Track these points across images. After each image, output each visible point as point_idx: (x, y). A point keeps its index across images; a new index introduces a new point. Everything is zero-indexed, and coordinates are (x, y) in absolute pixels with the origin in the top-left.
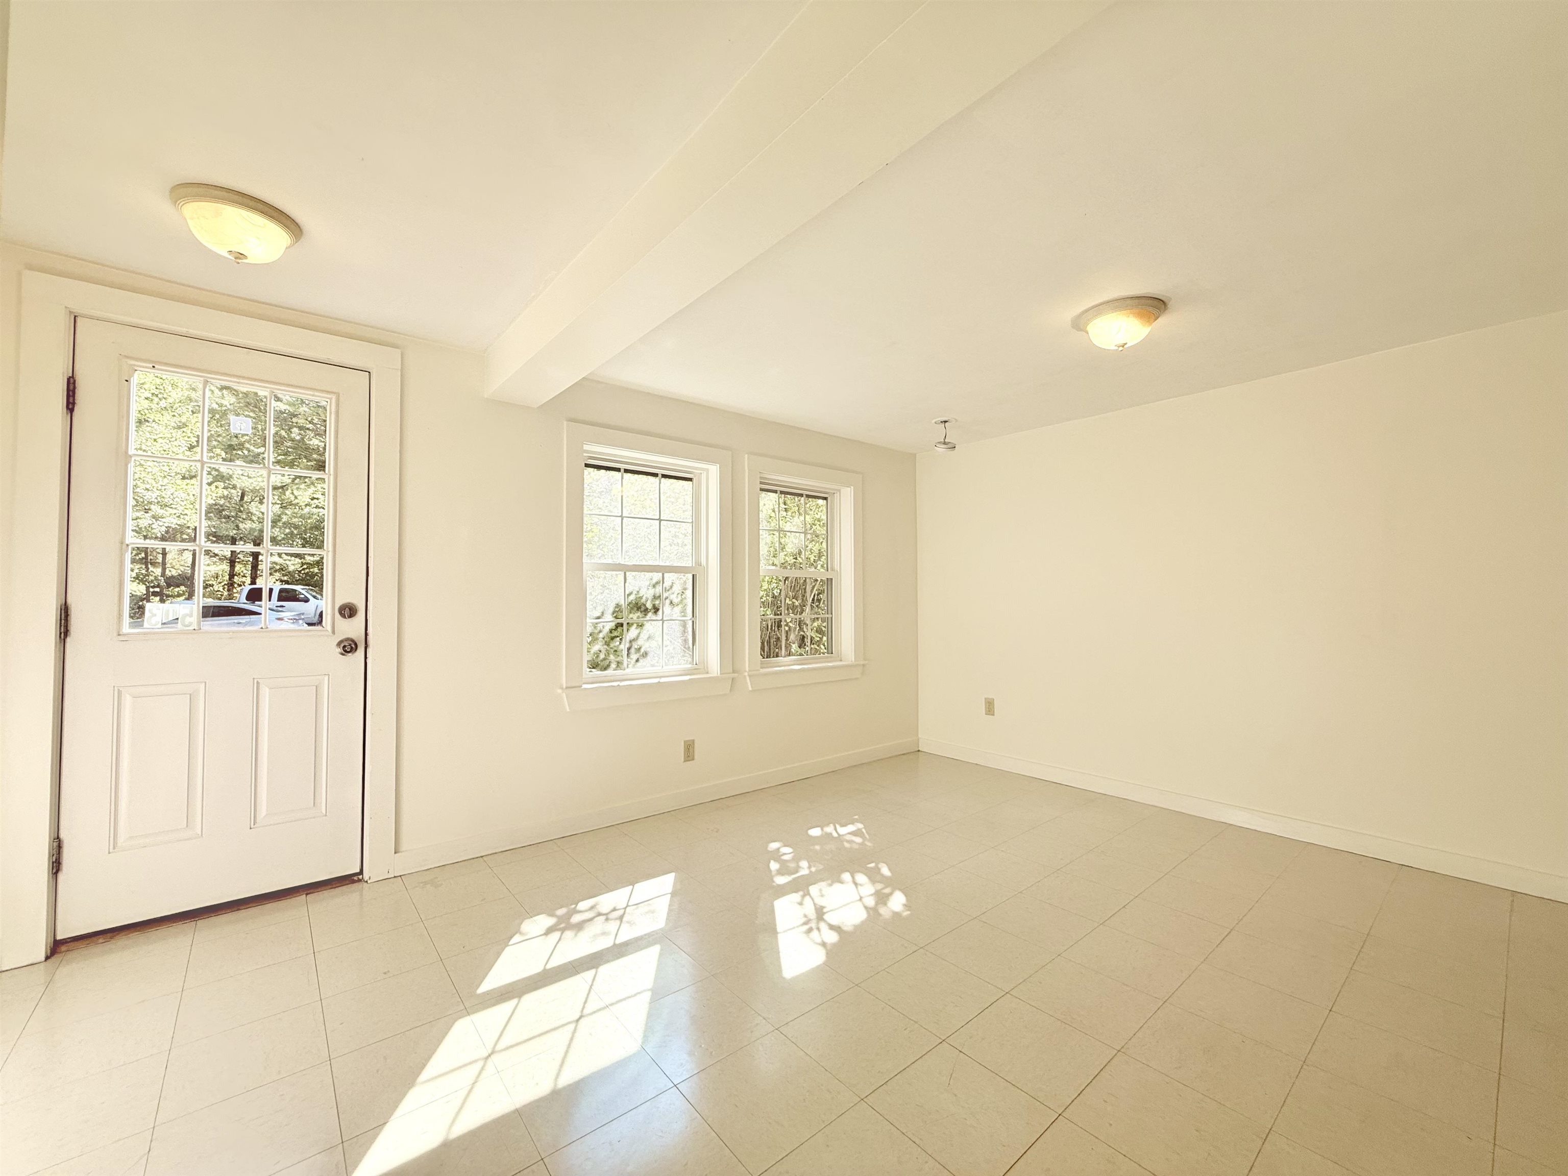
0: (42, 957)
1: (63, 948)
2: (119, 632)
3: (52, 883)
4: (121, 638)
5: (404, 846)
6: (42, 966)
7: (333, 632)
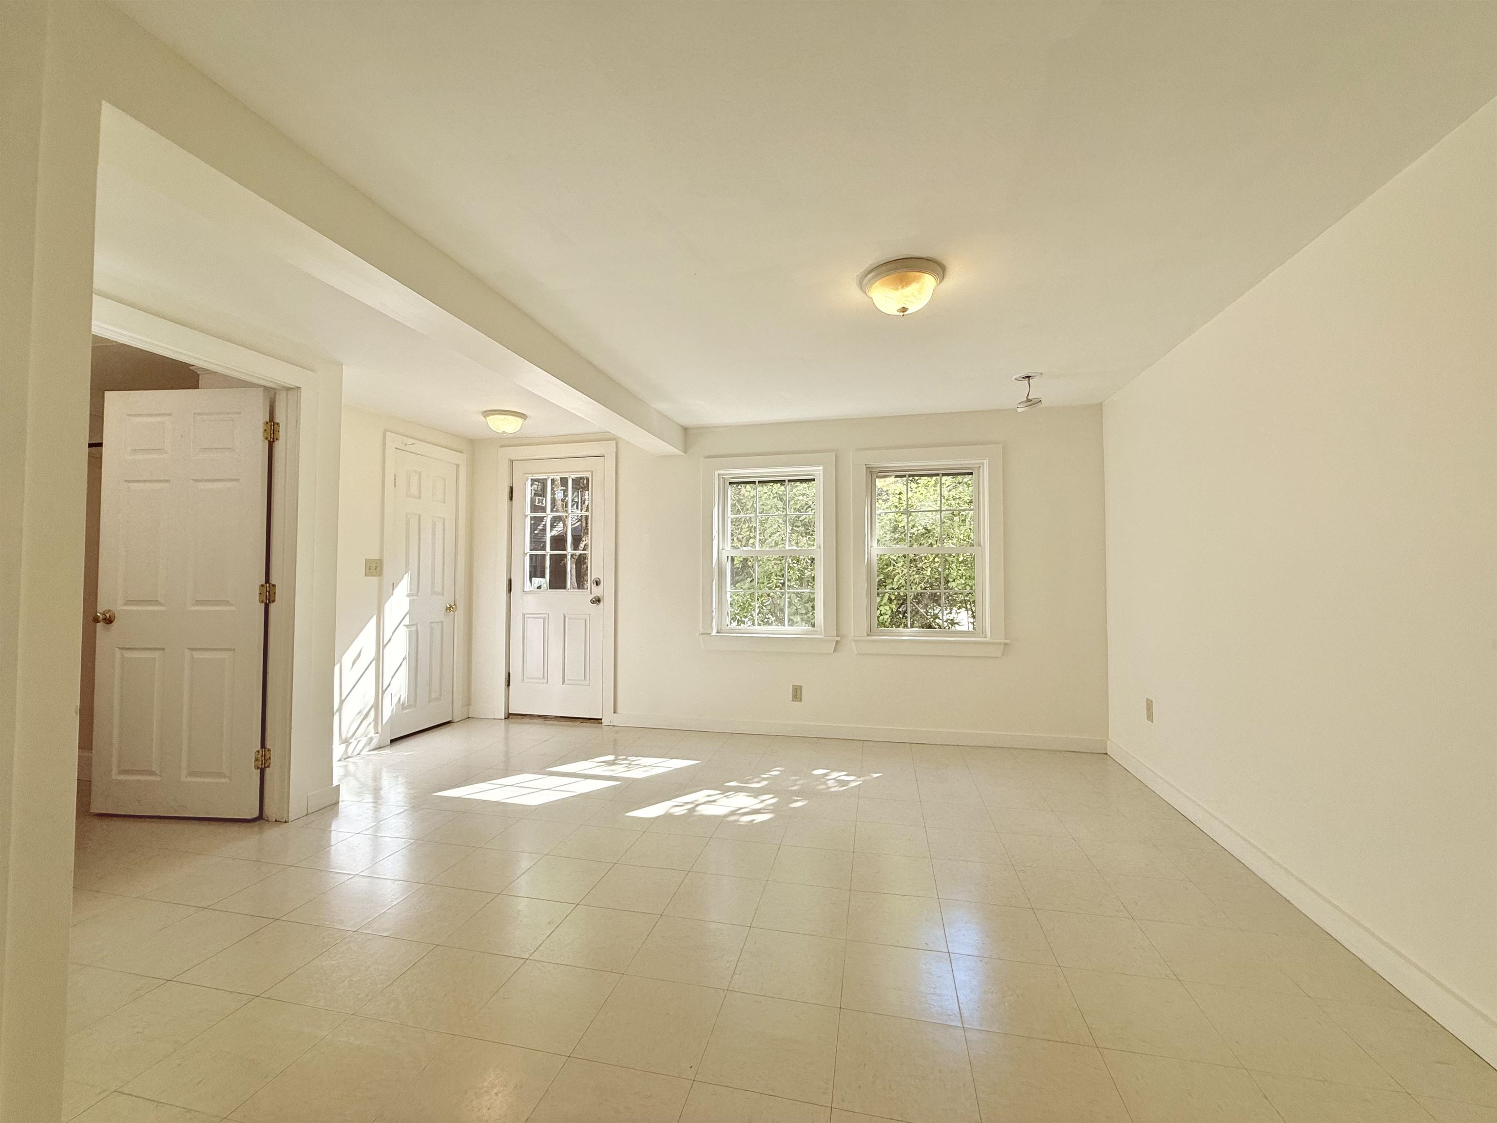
0: (503, 718)
1: (511, 717)
2: (523, 590)
3: (507, 689)
4: (524, 593)
5: (619, 710)
6: (503, 721)
7: (591, 593)
